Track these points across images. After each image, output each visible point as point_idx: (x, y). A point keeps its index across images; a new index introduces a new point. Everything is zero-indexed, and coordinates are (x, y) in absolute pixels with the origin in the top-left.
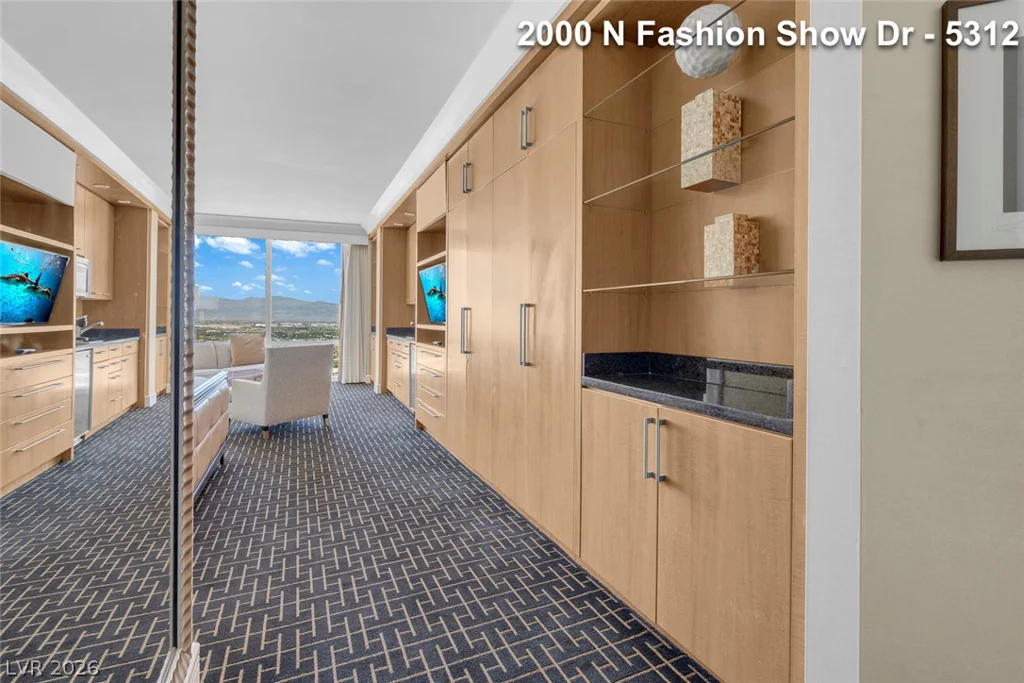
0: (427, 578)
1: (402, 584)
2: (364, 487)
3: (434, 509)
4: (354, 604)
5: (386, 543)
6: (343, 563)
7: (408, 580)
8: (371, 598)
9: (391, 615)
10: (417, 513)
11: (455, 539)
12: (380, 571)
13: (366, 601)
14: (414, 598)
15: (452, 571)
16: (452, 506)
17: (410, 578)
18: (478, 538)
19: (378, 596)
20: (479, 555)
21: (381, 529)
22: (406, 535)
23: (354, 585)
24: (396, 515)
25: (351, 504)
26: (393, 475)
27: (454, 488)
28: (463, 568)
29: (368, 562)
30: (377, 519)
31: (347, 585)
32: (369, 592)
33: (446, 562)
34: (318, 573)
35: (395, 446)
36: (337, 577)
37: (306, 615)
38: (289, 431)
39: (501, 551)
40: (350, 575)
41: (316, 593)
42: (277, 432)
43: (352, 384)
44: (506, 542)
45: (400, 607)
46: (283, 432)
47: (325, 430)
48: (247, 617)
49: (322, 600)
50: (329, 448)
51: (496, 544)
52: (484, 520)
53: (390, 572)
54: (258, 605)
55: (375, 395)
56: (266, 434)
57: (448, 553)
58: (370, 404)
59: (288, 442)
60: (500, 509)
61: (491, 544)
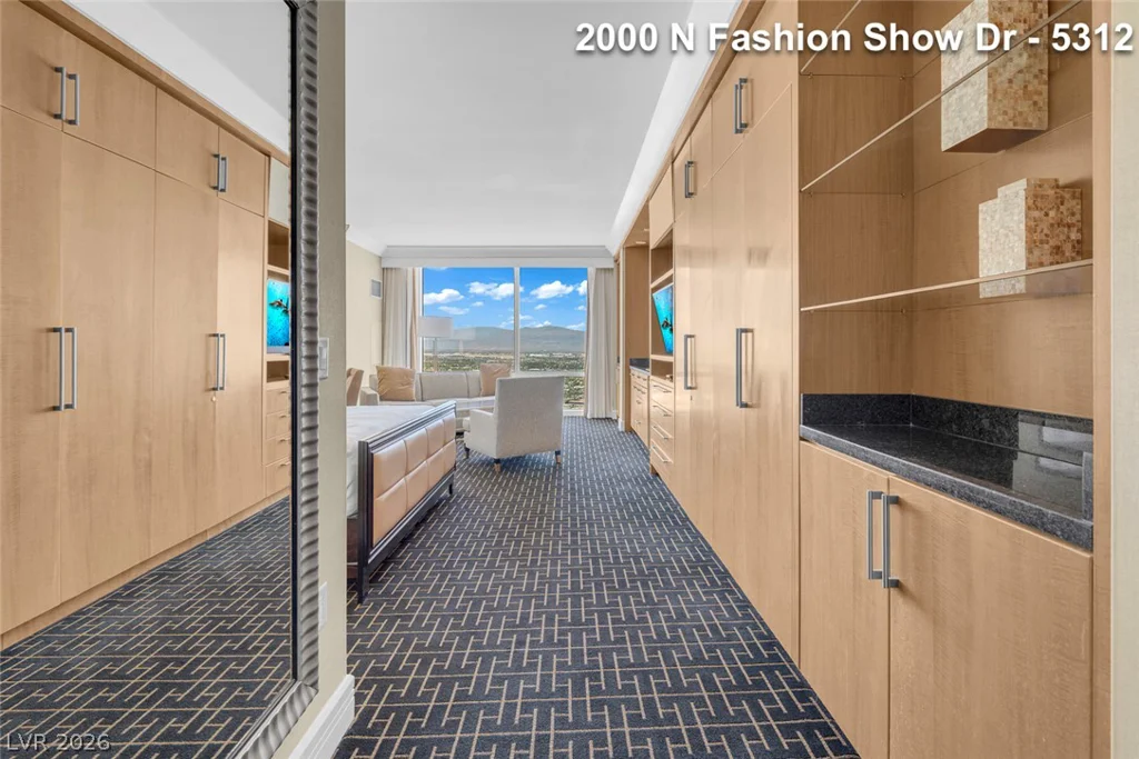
0: (607, 654)
1: (577, 655)
2: (574, 534)
3: (641, 571)
4: (519, 668)
5: (576, 605)
6: (525, 618)
7: (585, 651)
8: (540, 664)
9: (554, 689)
10: (620, 573)
11: (654, 613)
12: (559, 635)
13: (533, 666)
14: (584, 676)
15: (638, 651)
16: (663, 572)
17: (588, 650)
18: (681, 616)
19: (547, 664)
20: (676, 639)
21: (575, 585)
22: (600, 597)
23: (527, 645)
24: (597, 571)
25: (555, 551)
26: (608, 524)
27: (672, 548)
28: (652, 651)
29: (550, 621)
30: (575, 573)
31: (521, 643)
32: (540, 657)
33: (634, 639)
34: (496, 625)
35: (622, 491)
36: (513, 632)
37: (470, 668)
38: (521, 466)
39: (704, 638)
40: (527, 632)
41: (489, 645)
42: (509, 466)
43: (597, 419)
44: (714, 628)
45: (567, 683)
46: (515, 465)
47: (555, 467)
48: (418, 656)
49: (490, 656)
50: (552, 488)
51: (700, 628)
52: (696, 594)
53: (569, 638)
54: (431, 647)
55: (619, 433)
56: (497, 467)
57: (639, 628)
58: (609, 442)
59: (516, 477)
60: (719, 583)
61: (695, 626)
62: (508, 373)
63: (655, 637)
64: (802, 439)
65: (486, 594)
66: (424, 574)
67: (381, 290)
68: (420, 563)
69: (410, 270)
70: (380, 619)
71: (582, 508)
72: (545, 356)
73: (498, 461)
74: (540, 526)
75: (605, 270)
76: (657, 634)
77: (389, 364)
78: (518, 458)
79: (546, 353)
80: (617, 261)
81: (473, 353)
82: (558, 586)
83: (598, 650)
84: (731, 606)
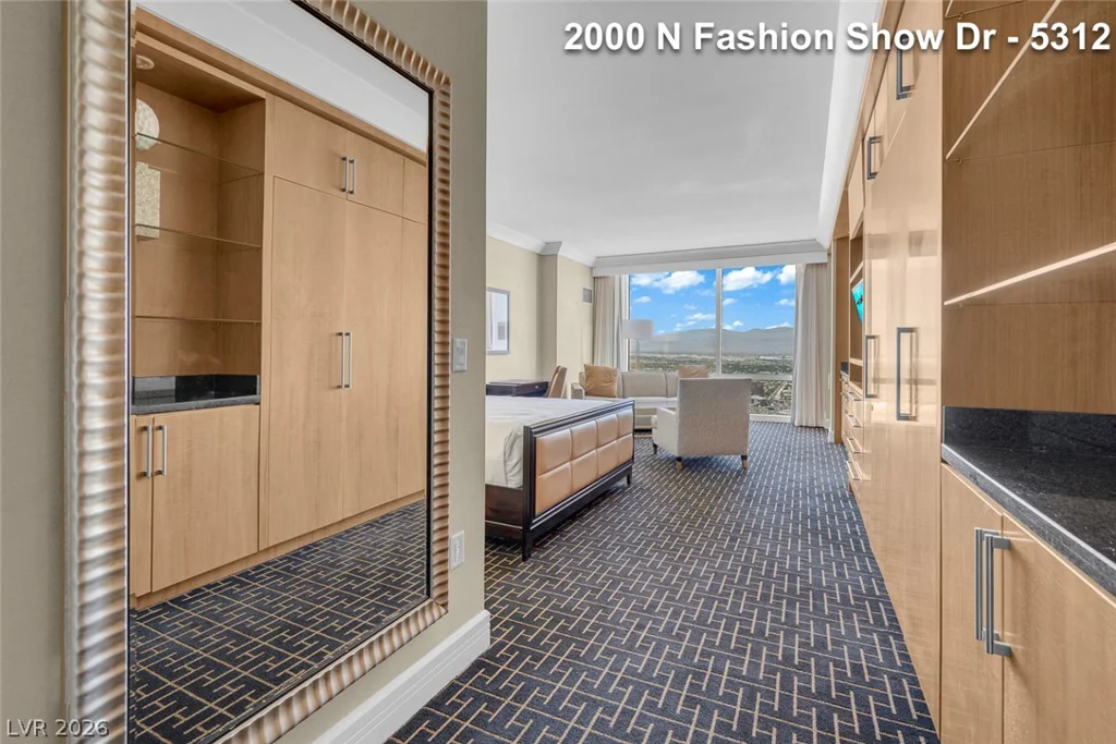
0: (720, 659)
1: (690, 653)
2: (733, 539)
3: (792, 590)
4: (631, 648)
5: (708, 605)
6: (653, 606)
7: (699, 651)
8: (651, 650)
9: (655, 675)
10: (767, 587)
11: (789, 635)
12: (679, 629)
13: (644, 649)
14: (688, 672)
15: (754, 666)
16: (818, 596)
17: (703, 650)
18: (821, 644)
19: (657, 651)
20: (805, 667)
21: (714, 588)
22: (736, 605)
23: (646, 630)
24: (742, 580)
25: (706, 553)
26: (775, 537)
27: (841, 575)
28: (771, 671)
29: (676, 614)
30: (718, 577)
31: (640, 627)
32: (654, 643)
33: (756, 653)
34: (625, 605)
35: (805, 506)
36: (638, 616)
37: (590, 635)
38: (704, 467)
39: (840, 675)
40: (649, 619)
41: (612, 621)
42: (691, 465)
43: (806, 427)
44: (857, 669)
45: (669, 673)
46: (698, 466)
47: (739, 472)
48: (552, 614)
49: (611, 630)
50: (728, 493)
51: (839, 664)
52: (850, 629)
53: (688, 635)
54: (565, 610)
55: (826, 444)
56: (679, 464)
57: (766, 645)
58: (811, 453)
59: (696, 476)
60: (887, 624)
61: (834, 661)
62: (706, 375)
63: (780, 658)
64: (943, 461)
65: (626, 576)
66: (580, 549)
67: (592, 297)
68: (580, 539)
69: (617, 277)
70: (534, 577)
71: (752, 515)
72: (777, 358)
73: (679, 459)
74: (701, 525)
75: (817, 265)
76: (783, 656)
77: (598, 363)
78: (704, 459)
79: (778, 356)
80: (829, 255)
81: (699, 355)
82: (697, 585)
83: (713, 654)
84: (892, 652)
